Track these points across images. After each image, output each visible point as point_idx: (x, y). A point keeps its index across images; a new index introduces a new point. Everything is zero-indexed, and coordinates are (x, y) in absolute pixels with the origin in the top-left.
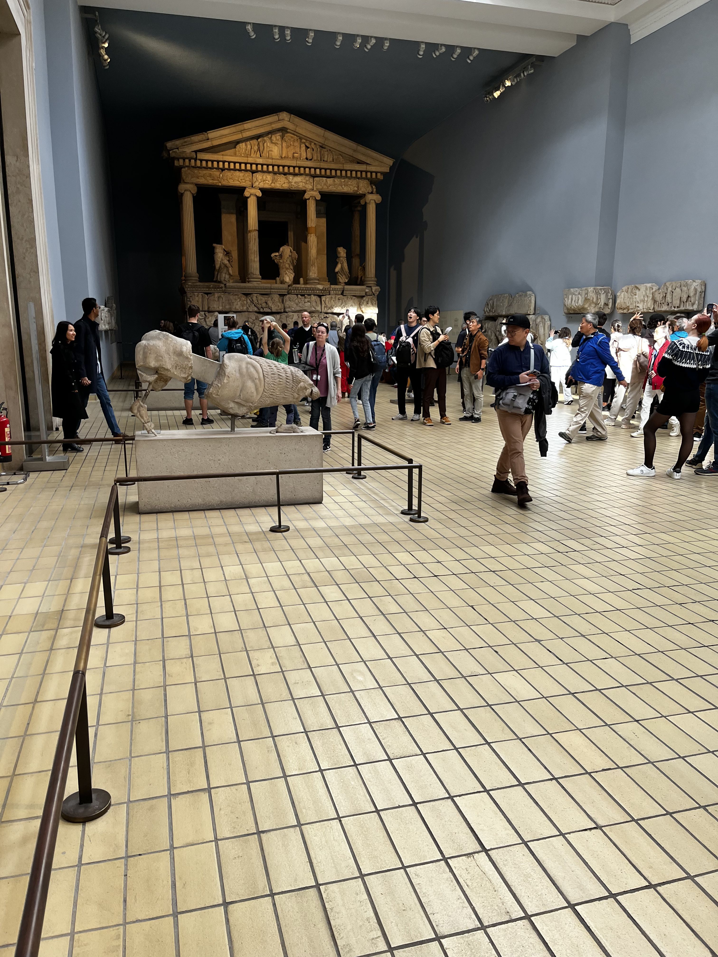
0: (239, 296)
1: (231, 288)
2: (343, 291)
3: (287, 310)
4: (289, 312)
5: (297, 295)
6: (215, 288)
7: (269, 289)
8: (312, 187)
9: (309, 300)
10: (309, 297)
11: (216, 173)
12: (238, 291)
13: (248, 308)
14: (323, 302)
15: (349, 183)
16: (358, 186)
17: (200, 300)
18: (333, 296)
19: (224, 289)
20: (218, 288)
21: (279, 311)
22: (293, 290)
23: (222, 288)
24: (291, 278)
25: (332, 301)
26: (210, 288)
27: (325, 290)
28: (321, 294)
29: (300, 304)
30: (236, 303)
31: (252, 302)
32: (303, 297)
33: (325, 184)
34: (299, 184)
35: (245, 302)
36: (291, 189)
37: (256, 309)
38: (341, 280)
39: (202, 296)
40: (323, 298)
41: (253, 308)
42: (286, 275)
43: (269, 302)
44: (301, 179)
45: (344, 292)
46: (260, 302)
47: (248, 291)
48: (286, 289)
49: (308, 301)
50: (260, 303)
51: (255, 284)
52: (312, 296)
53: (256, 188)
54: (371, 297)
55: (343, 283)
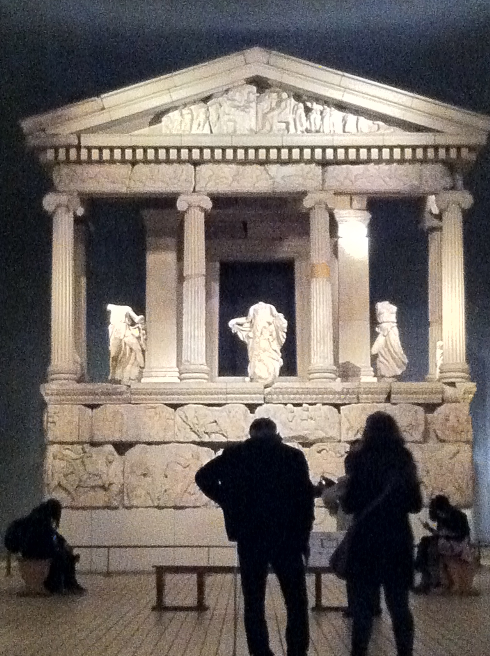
0: (159, 409)
1: (142, 394)
2: (390, 394)
6: (108, 394)
7: (222, 394)
8: (319, 184)
9: (312, 414)
10: (313, 407)
11: (119, 170)
12: (156, 400)
13: (175, 436)
14: (344, 419)
17: (76, 418)
19: (125, 395)
20: (113, 394)
23: (121, 393)
24: (272, 369)
25: (364, 416)
26: (97, 394)
27: (348, 393)
28: (339, 402)
29: (292, 425)
30: (152, 425)
31: (185, 421)
32: (300, 409)
33: (346, 178)
35: (172, 423)
36: (275, 190)
37: (193, 438)
38: (384, 371)
39: (80, 412)
40: (344, 410)
41: (187, 435)
42: (260, 363)
43: (220, 422)
44: (295, 171)
45: (393, 396)
47: (178, 399)
48: (258, 393)
50: (201, 423)
52: (319, 405)
53: (200, 193)
54: (456, 406)
55: (390, 377)
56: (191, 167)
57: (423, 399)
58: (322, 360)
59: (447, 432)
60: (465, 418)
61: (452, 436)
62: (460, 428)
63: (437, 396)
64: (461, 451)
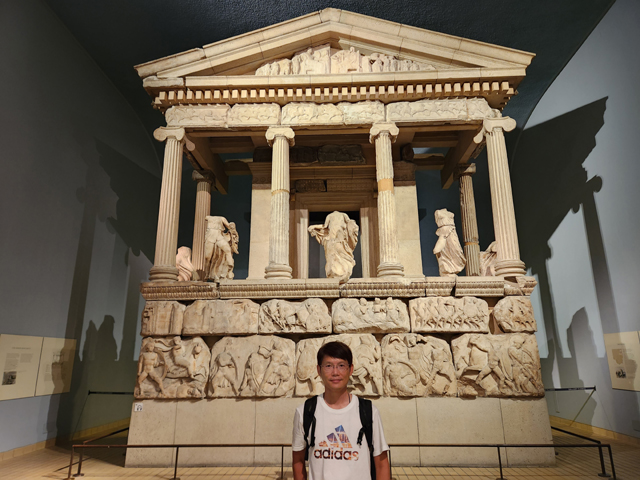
0: (245, 304)
1: (230, 290)
2: (454, 288)
3: (338, 328)
4: (343, 332)
5: (359, 298)
6: (199, 291)
7: (302, 289)
8: (383, 118)
9: (383, 307)
10: (384, 301)
11: (220, 110)
12: (243, 295)
13: (259, 328)
14: (413, 312)
15: (450, 106)
16: (467, 109)
17: (169, 313)
18: (434, 299)
19: (215, 292)
20: (204, 291)
21: (322, 330)
22: (350, 288)
23: (211, 290)
24: (346, 267)
25: (432, 308)
26: (189, 291)
27: (416, 287)
28: (408, 295)
29: (366, 317)
30: (236, 318)
31: (268, 314)
32: (372, 303)
34: (360, 115)
35: (256, 316)
36: (347, 123)
37: (275, 329)
38: (447, 268)
39: (173, 307)
40: (412, 303)
41: (269, 327)
42: (336, 263)
43: (300, 315)
44: (363, 108)
45: (457, 290)
46: (283, 314)
47: (262, 295)
48: (335, 288)
49: (382, 311)
50: (283, 316)
51: (275, 281)
52: (390, 299)
53: (285, 126)
54: (518, 298)
55: (453, 273)
56: (278, 106)
57: (486, 292)
59: (512, 323)
60: (528, 309)
61: (517, 327)
62: (524, 319)
63: (499, 289)
64: (527, 341)
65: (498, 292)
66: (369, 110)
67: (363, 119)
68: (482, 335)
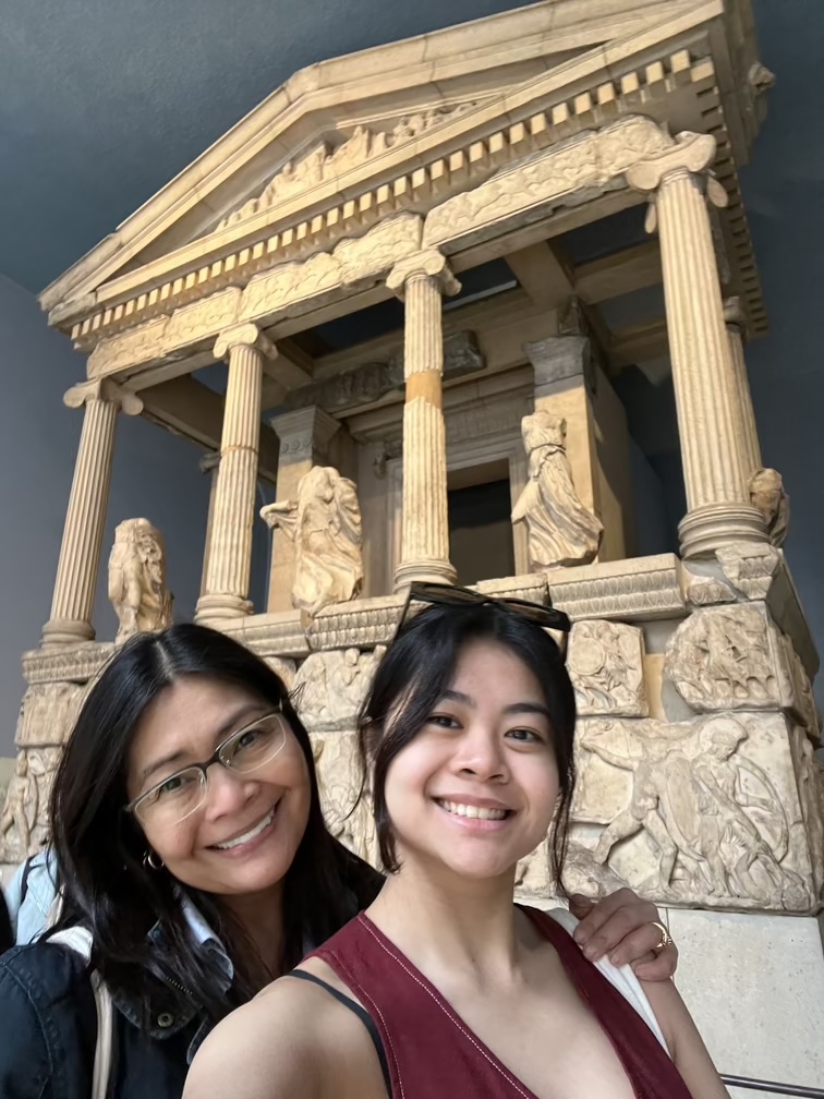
5: (342, 650)
8: (413, 245)
11: (153, 329)
15: (558, 165)
16: (598, 157)
22: (322, 629)
24: (326, 583)
32: (371, 659)
33: (461, 214)
34: (371, 256)
36: (347, 281)
42: (304, 573)
44: (379, 239)
53: (244, 323)
54: (728, 609)
55: (551, 565)
56: (234, 291)
57: (631, 603)
58: (414, 551)
59: (707, 686)
60: (752, 641)
61: (722, 697)
62: (740, 671)
63: (668, 591)
64: (755, 737)
65: (667, 599)
66: (386, 239)
67: (375, 265)
68: (617, 724)
